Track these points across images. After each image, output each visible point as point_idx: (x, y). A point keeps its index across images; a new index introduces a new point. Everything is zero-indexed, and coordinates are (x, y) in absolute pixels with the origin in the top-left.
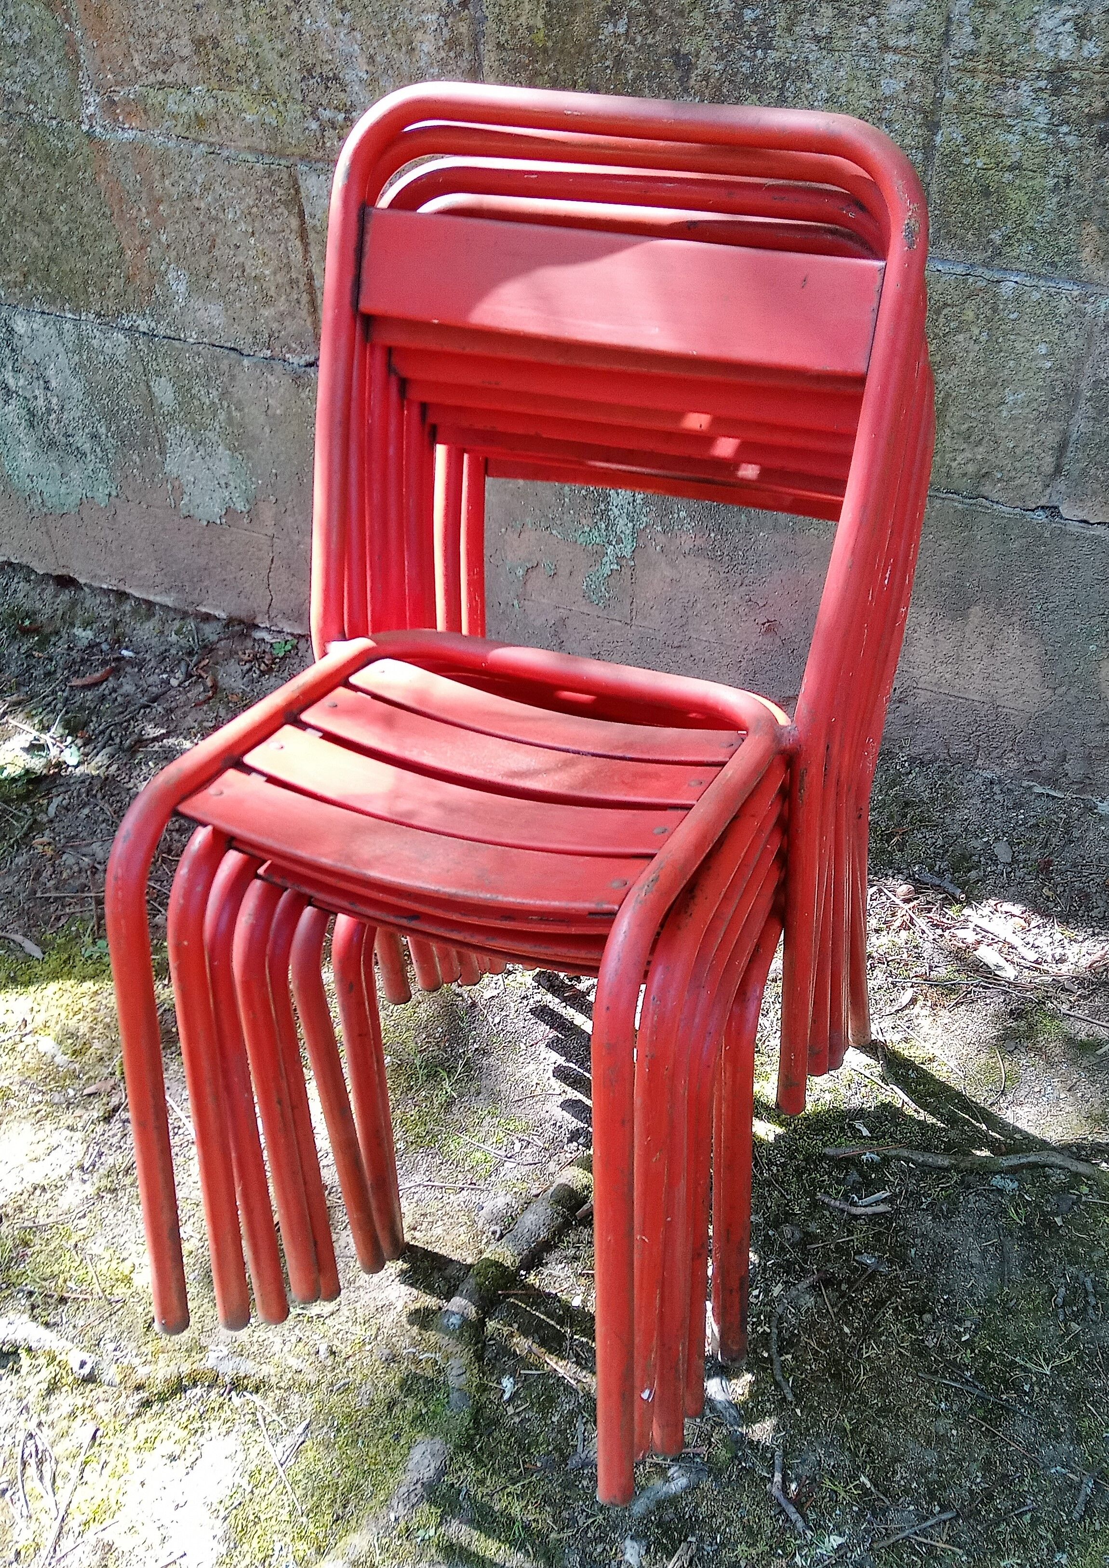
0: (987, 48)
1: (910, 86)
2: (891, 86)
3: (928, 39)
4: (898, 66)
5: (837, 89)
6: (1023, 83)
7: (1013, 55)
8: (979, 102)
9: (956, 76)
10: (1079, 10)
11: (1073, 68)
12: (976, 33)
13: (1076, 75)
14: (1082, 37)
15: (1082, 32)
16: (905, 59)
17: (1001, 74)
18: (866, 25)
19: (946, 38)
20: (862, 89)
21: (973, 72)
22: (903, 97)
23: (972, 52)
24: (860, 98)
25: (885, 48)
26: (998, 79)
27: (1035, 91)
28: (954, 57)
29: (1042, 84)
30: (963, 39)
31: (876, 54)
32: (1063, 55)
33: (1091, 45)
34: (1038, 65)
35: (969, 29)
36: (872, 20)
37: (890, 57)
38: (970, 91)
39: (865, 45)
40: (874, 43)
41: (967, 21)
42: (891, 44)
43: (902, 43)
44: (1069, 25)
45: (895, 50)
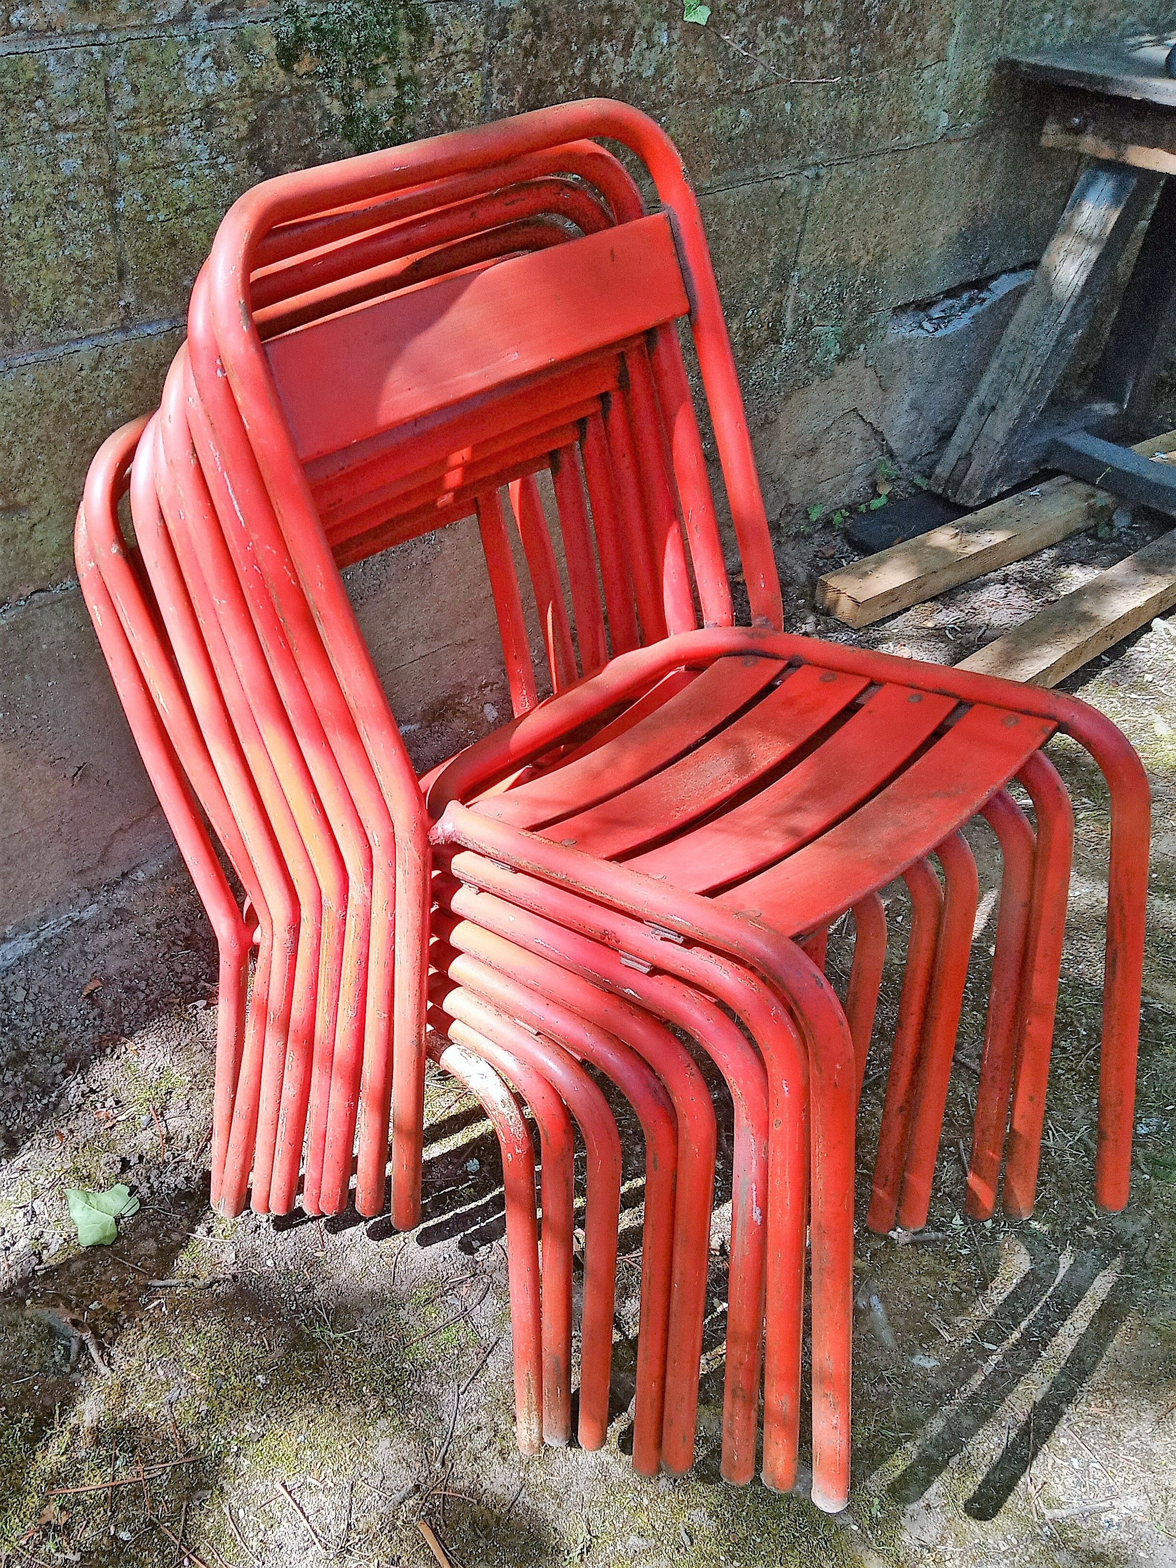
0: (148, 102)
1: (87, 160)
2: (69, 165)
3: (95, 109)
4: (72, 145)
5: (20, 185)
6: (182, 127)
7: (168, 103)
8: (151, 157)
9: (124, 137)
10: (213, 46)
11: (218, 100)
12: (135, 90)
13: (221, 106)
14: (219, 69)
15: (221, 65)
16: (76, 135)
17: (163, 123)
18: (36, 111)
19: (109, 102)
20: (44, 178)
21: (136, 129)
22: (83, 173)
23: (136, 110)
24: (44, 188)
25: (57, 128)
26: (159, 129)
27: (192, 131)
28: (120, 119)
29: (197, 122)
30: (126, 100)
31: (48, 137)
32: (209, 90)
33: (229, 75)
34: (192, 105)
35: (129, 88)
36: (39, 104)
37: (61, 137)
38: (140, 148)
39: (37, 132)
40: (46, 127)
41: (124, 80)
42: (61, 122)
43: (72, 119)
44: (209, 59)
45: (66, 128)
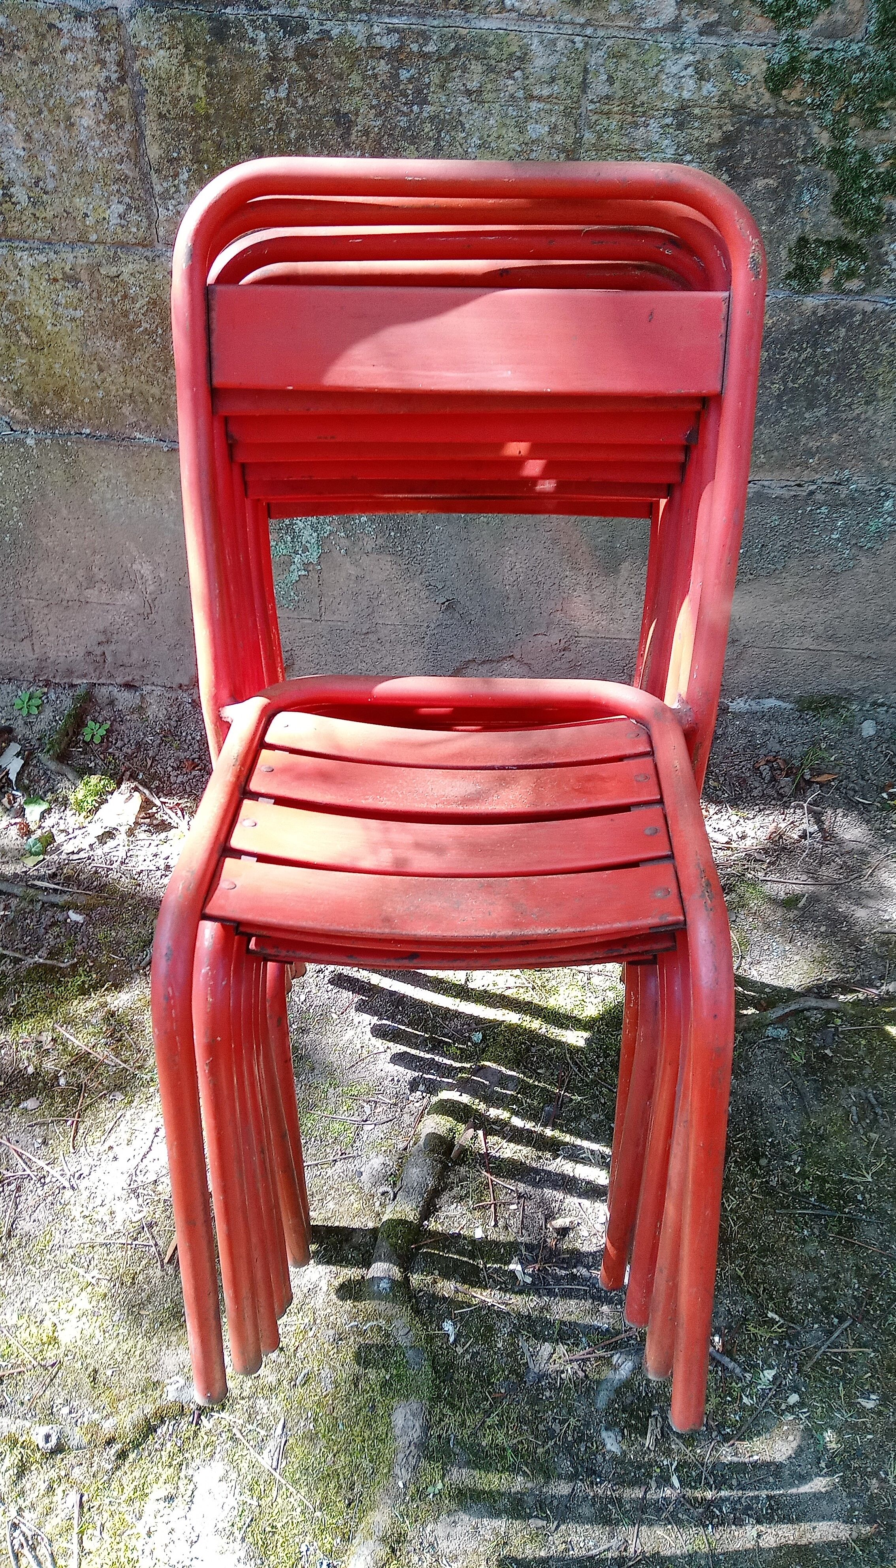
0: (621, 93)
1: (553, 130)
2: (537, 130)
3: (569, 88)
4: (542, 114)
5: (489, 136)
6: (652, 120)
7: (643, 98)
8: (615, 139)
9: (594, 118)
10: (698, 57)
11: (695, 106)
12: (611, 80)
13: (697, 111)
14: (701, 79)
15: (702, 75)
16: (548, 107)
17: (633, 114)
18: (513, 79)
19: (584, 86)
20: (511, 134)
21: (608, 114)
22: (548, 139)
23: (607, 97)
24: (509, 143)
25: (531, 97)
26: (630, 119)
27: (662, 127)
28: (592, 101)
29: (668, 121)
30: (599, 87)
31: (523, 103)
32: (686, 95)
33: (709, 85)
34: (665, 105)
35: (605, 77)
36: (518, 74)
37: (534, 105)
38: (606, 130)
39: (512, 96)
40: (520, 94)
41: (602, 70)
42: (535, 93)
43: (546, 92)
44: (691, 69)
45: (539, 99)
